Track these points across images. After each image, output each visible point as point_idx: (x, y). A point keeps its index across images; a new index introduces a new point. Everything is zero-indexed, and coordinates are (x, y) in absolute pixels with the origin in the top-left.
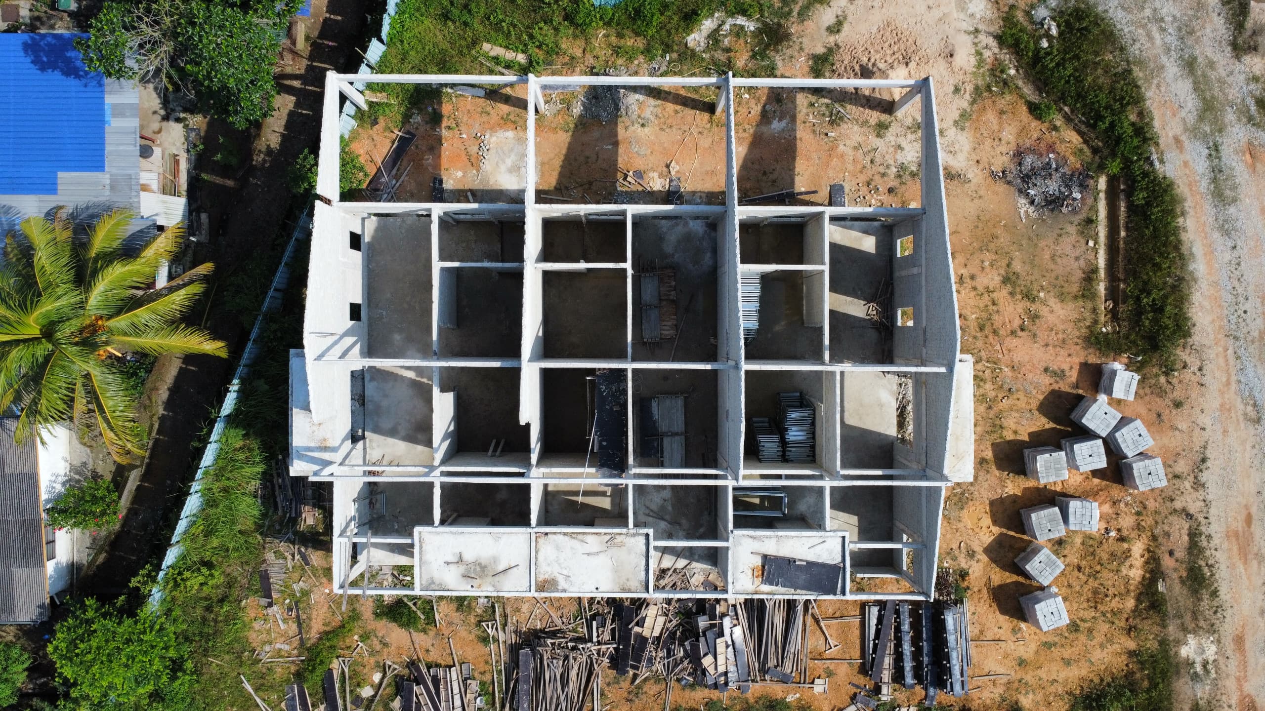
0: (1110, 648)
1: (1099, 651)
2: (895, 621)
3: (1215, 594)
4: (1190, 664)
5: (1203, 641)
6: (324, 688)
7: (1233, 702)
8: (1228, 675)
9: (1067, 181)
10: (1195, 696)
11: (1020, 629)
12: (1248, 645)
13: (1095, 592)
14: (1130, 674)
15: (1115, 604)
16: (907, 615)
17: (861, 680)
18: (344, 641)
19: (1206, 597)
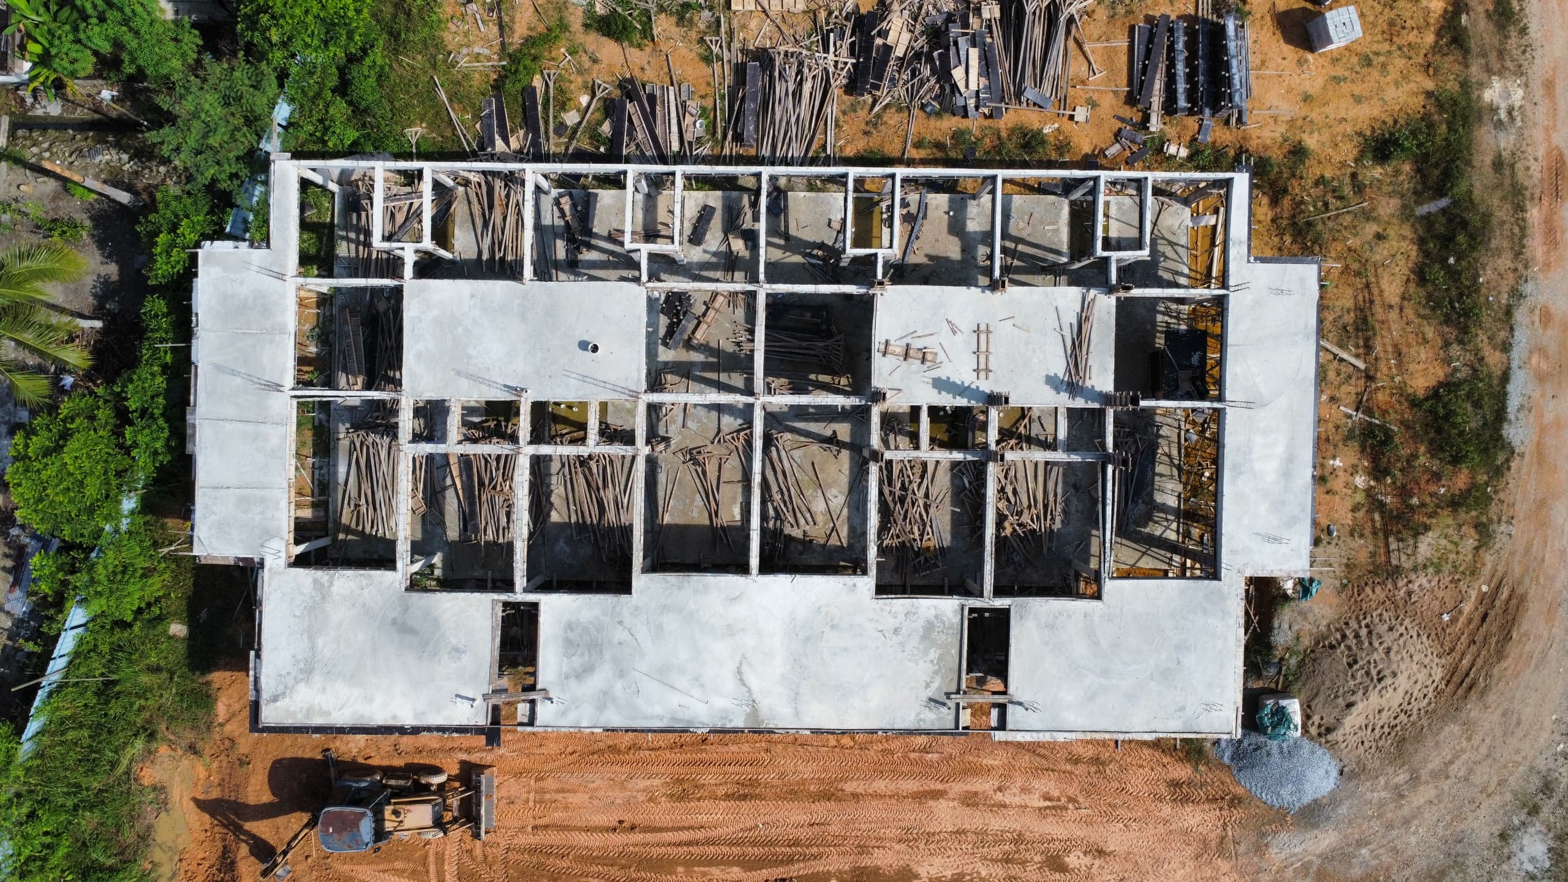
0: (1407, 87)
1: (1393, 88)
2: (1168, 39)
3: (1524, 31)
4: (1493, 110)
5: (1509, 84)
6: (524, 109)
7: (1540, 154)
8: (1535, 124)
10: (1498, 146)
11: (1306, 61)
12: (1559, 91)
13: (1391, 24)
14: (1425, 117)
15: (1412, 37)
16: (1181, 32)
17: (1127, 112)
18: (550, 52)
19: (1513, 34)
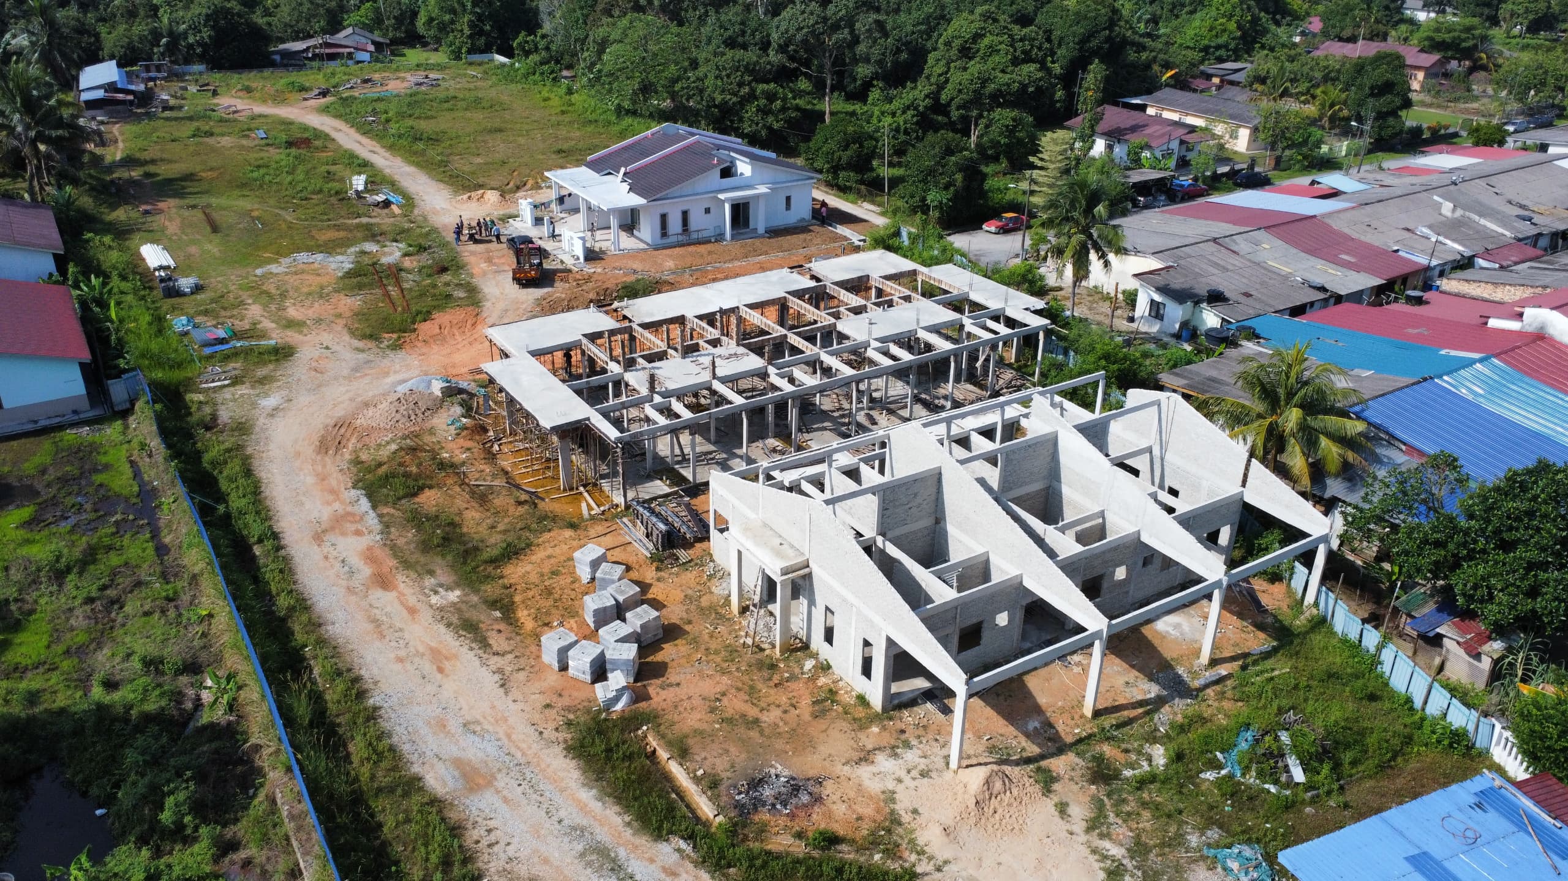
0: (520, 573)
1: (528, 570)
4: (449, 589)
5: (445, 602)
7: (402, 585)
8: (414, 594)
9: (758, 804)
10: (435, 578)
12: (405, 612)
13: (550, 594)
14: (497, 568)
15: (531, 593)
19: (456, 622)
